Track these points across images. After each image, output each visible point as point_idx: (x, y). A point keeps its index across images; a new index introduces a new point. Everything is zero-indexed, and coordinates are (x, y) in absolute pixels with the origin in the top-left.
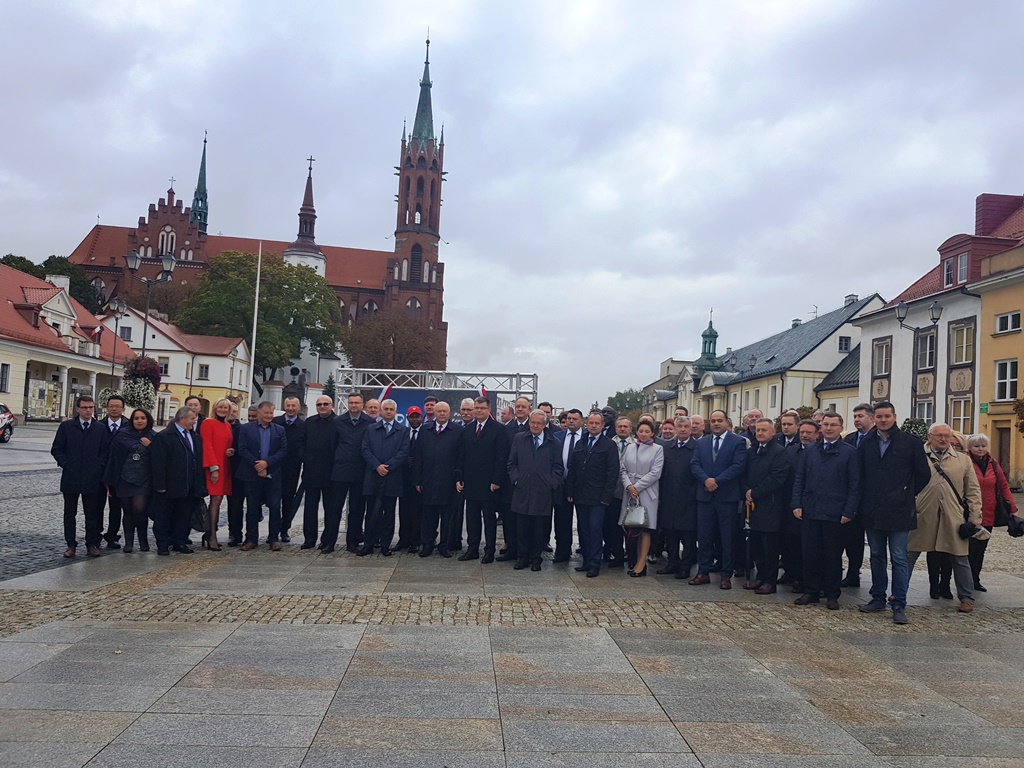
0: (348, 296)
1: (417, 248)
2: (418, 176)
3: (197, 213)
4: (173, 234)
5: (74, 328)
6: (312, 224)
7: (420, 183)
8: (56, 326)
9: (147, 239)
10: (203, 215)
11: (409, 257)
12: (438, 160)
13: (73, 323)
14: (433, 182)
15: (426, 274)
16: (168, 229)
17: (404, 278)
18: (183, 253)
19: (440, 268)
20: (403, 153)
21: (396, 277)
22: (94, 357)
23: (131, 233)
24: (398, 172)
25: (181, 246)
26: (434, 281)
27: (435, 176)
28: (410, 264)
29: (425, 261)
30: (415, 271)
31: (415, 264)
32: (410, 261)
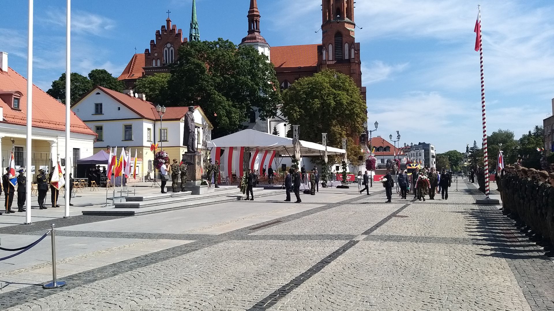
0: (292, 79)
1: (338, 35)
3: (193, 37)
4: (172, 48)
6: (257, 22)
9: (156, 55)
10: (197, 38)
11: (333, 42)
15: (347, 52)
16: (169, 45)
17: (330, 59)
19: (357, 47)
21: (325, 58)
28: (334, 48)
29: (346, 43)
30: (338, 52)
31: (339, 47)
32: (334, 45)
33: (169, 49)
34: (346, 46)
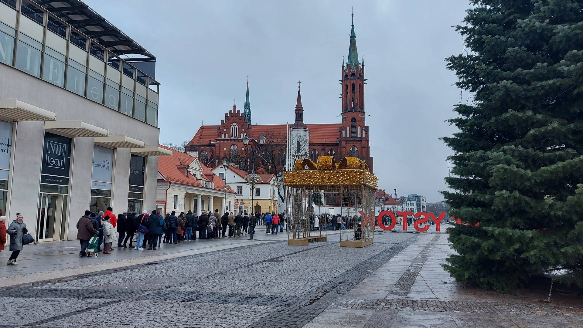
0: (319, 148)
1: (354, 119)
2: (352, 83)
3: (247, 115)
4: (237, 126)
5: (202, 175)
6: (301, 114)
7: (353, 86)
8: (194, 175)
9: (225, 130)
10: (249, 115)
11: (350, 124)
12: (362, 74)
13: (201, 173)
14: (360, 85)
15: (359, 132)
16: (234, 124)
17: (348, 136)
18: (242, 135)
19: (366, 129)
20: (343, 73)
21: (344, 136)
22: (212, 189)
23: (218, 128)
24: (341, 82)
25: (240, 132)
26: (364, 136)
27: (361, 82)
28: (350, 129)
29: (358, 126)
30: (354, 132)
31: (353, 128)
32: (350, 127)
33: (234, 126)
34: (359, 128)
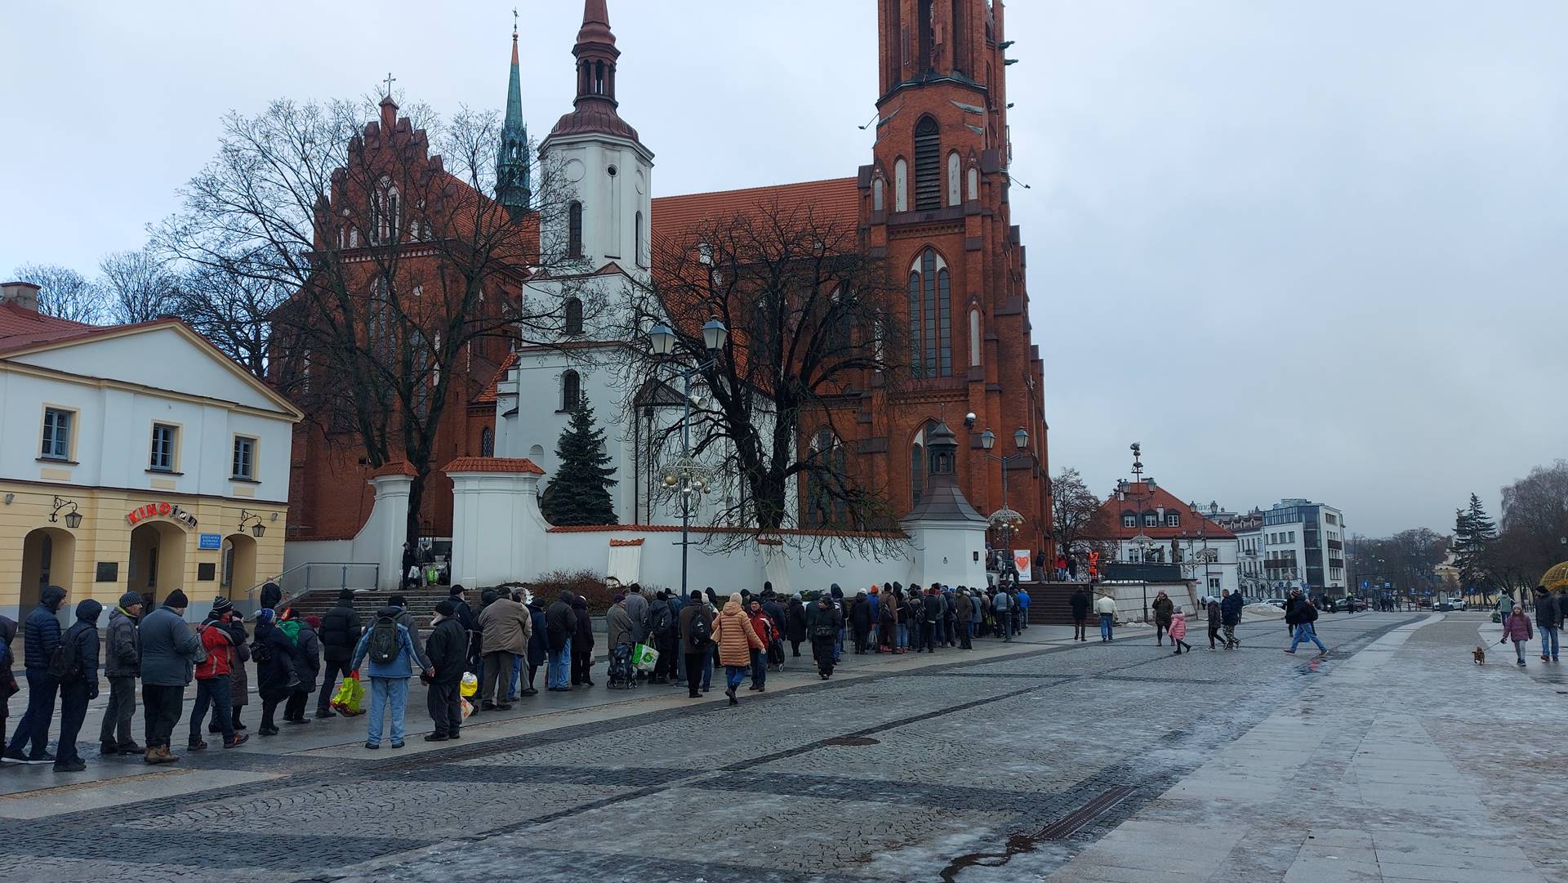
1: (927, 125)
4: (394, 191)
9: (347, 212)
11: (909, 148)
15: (954, 184)
16: (385, 183)
17: (901, 206)
18: (415, 228)
21: (879, 205)
25: (409, 213)
26: (973, 194)
28: (912, 173)
29: (950, 153)
30: (929, 184)
31: (926, 167)
32: (911, 163)
33: (385, 191)
34: (954, 163)
